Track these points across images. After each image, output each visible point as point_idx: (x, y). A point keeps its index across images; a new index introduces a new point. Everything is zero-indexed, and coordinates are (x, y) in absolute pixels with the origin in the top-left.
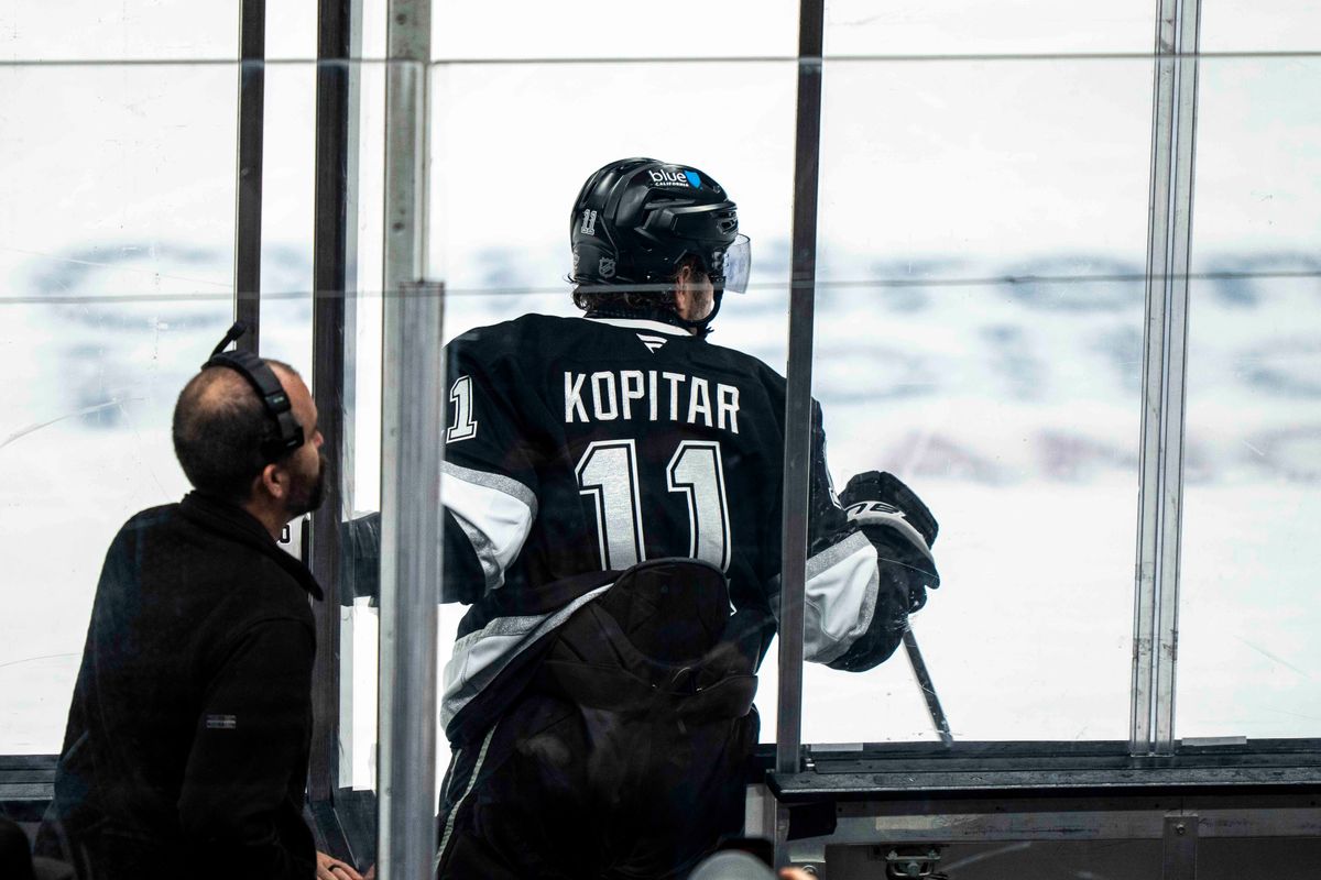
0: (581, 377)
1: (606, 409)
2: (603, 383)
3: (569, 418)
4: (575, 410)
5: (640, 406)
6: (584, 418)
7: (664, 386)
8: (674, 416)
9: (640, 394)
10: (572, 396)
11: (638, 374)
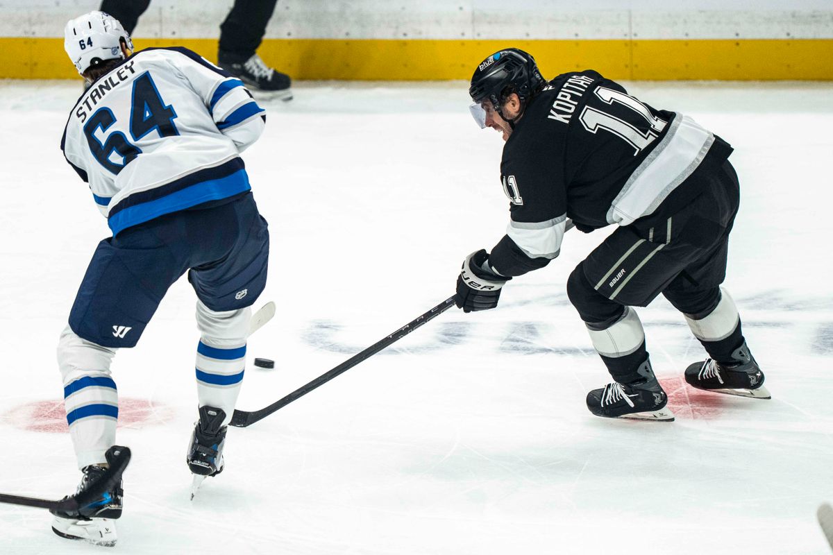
0: (552, 111)
1: (570, 108)
2: (558, 105)
3: (567, 122)
4: (565, 118)
5: (573, 97)
6: (570, 116)
7: (568, 88)
8: (584, 90)
9: (569, 96)
10: (559, 118)
11: (561, 93)
